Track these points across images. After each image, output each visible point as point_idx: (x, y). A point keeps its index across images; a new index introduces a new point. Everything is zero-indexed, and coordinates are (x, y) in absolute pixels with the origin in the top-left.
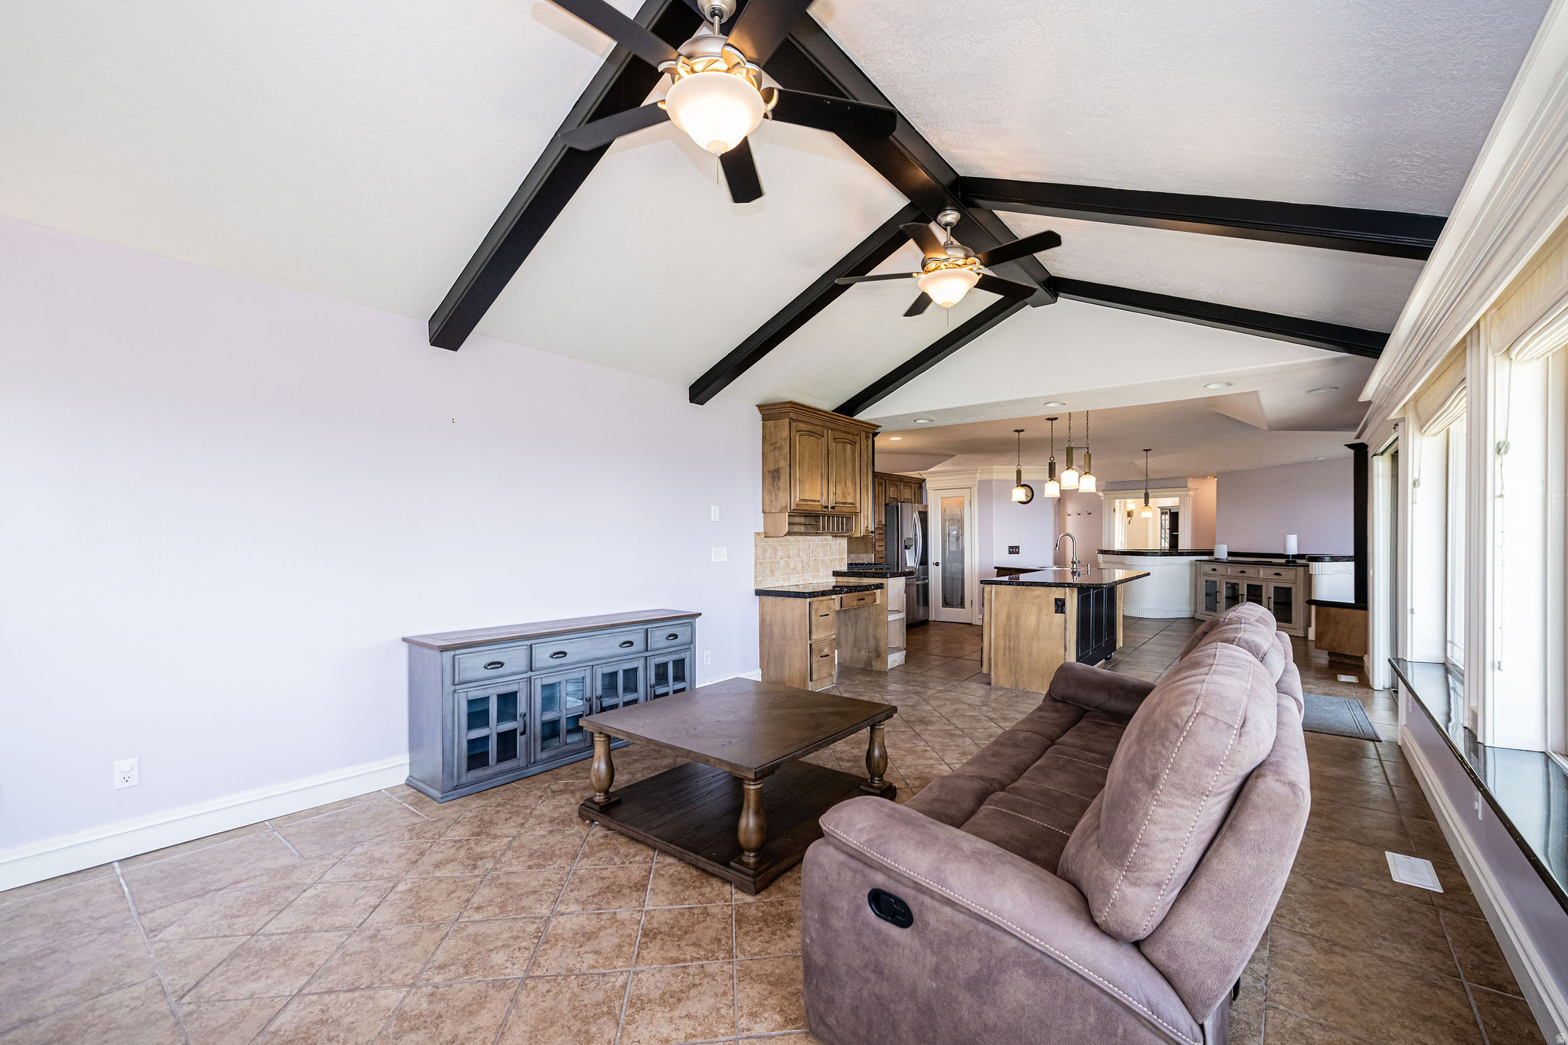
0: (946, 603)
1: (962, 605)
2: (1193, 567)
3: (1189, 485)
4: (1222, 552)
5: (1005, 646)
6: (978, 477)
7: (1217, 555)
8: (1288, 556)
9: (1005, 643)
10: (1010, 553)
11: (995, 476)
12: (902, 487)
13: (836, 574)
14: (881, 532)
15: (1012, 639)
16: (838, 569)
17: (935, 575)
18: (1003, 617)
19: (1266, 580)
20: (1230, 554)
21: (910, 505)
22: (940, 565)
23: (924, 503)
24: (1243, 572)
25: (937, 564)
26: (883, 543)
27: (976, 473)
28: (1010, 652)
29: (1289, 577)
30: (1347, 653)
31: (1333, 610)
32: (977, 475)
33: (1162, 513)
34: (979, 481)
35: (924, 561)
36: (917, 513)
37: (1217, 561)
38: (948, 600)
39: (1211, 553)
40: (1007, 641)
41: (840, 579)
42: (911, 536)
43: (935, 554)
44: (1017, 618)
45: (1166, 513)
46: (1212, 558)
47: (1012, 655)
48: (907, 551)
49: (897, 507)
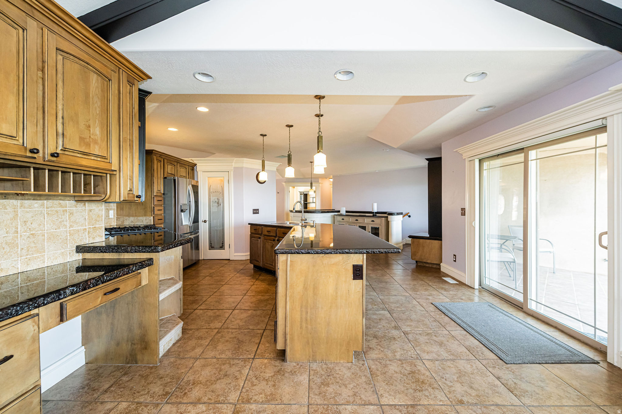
0: (212, 247)
1: (222, 247)
2: (332, 218)
3: (320, 181)
4: (343, 212)
5: (301, 318)
6: (234, 165)
7: (341, 212)
8: (373, 213)
9: (301, 315)
10: (254, 213)
11: (245, 165)
12: (178, 166)
13: (80, 249)
14: (160, 199)
15: (309, 310)
16: (87, 241)
17: (204, 230)
18: (299, 288)
19: (368, 224)
20: (347, 212)
21: (185, 179)
22: (207, 222)
23: (196, 179)
24: (357, 220)
25: (205, 222)
26: (162, 208)
27: (233, 162)
28: (307, 323)
29: (379, 223)
30: (429, 262)
31: (421, 240)
32: (233, 164)
33: (301, 194)
34: (234, 168)
35: (196, 220)
36: (191, 186)
37: (341, 215)
38: (213, 245)
39: (339, 211)
40: (304, 313)
41: (88, 256)
42: (186, 202)
43: (204, 215)
44: (315, 288)
45: (302, 194)
46: (339, 213)
47: (309, 327)
48: (182, 213)
49: (175, 180)
